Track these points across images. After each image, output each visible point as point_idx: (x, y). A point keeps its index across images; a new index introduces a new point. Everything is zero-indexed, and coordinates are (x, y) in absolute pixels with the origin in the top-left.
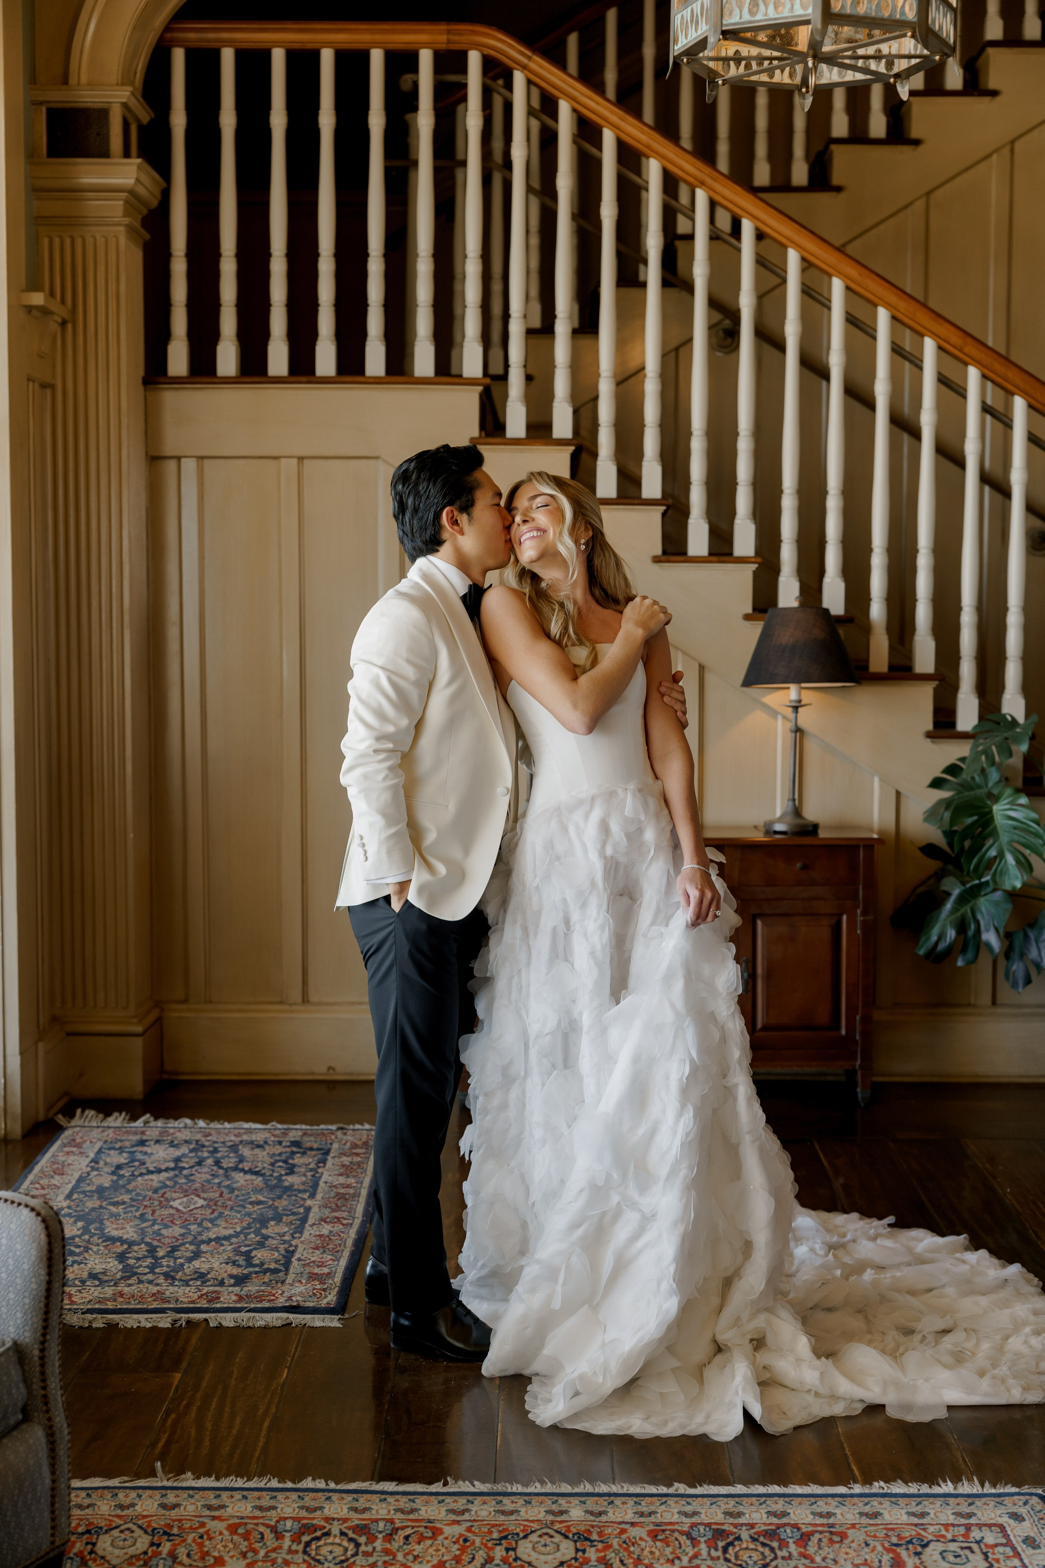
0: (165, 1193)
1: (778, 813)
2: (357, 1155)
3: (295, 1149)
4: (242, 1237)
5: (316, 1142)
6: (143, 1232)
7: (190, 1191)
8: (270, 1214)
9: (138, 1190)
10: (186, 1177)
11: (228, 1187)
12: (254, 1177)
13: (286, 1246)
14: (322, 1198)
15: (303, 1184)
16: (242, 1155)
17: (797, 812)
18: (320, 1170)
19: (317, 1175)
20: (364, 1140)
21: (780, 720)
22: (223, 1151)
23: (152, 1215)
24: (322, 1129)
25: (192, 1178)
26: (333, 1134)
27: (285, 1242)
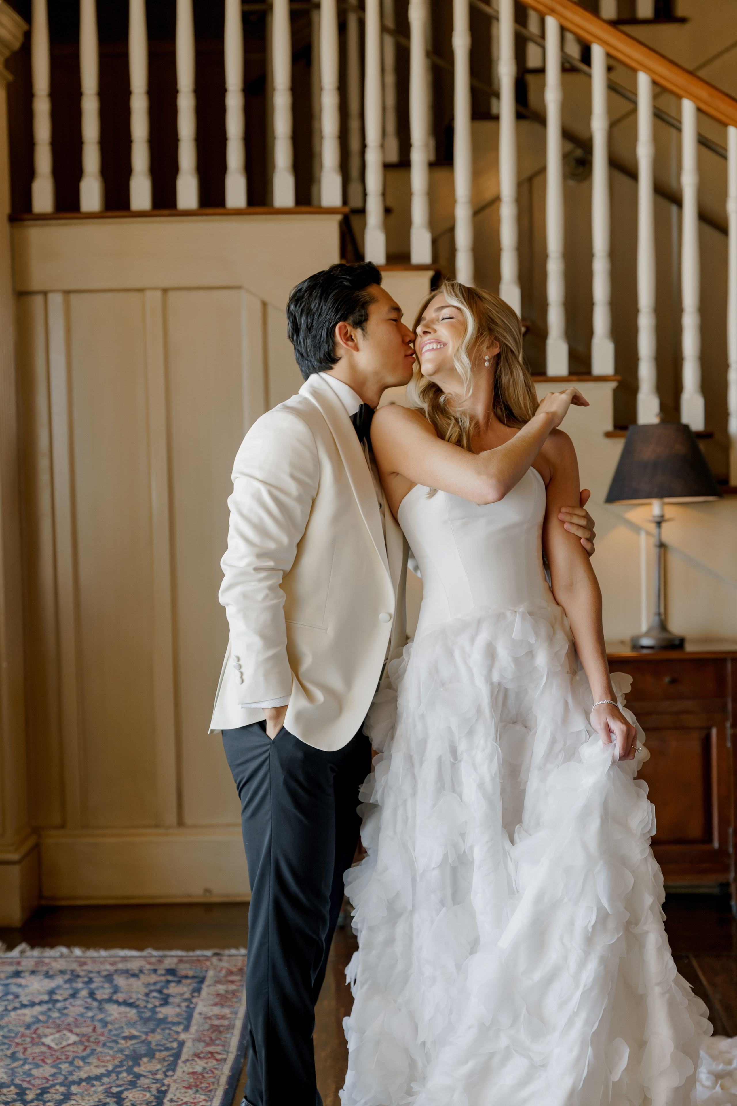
0: (37, 1029)
1: (644, 628)
2: (232, 982)
3: (170, 978)
4: (114, 1076)
5: (191, 969)
6: (13, 1073)
7: (63, 1026)
8: (143, 1049)
9: (11, 1027)
10: (60, 1010)
11: (101, 1020)
12: (127, 1009)
13: (158, 1085)
14: (197, 1031)
15: (178, 1015)
16: (116, 986)
17: (663, 626)
18: (194, 1000)
19: (192, 1006)
20: (239, 967)
21: (643, 537)
22: (98, 981)
23: (24, 1053)
24: (198, 956)
25: (65, 1011)
26: (207, 960)
27: (157, 1081)
